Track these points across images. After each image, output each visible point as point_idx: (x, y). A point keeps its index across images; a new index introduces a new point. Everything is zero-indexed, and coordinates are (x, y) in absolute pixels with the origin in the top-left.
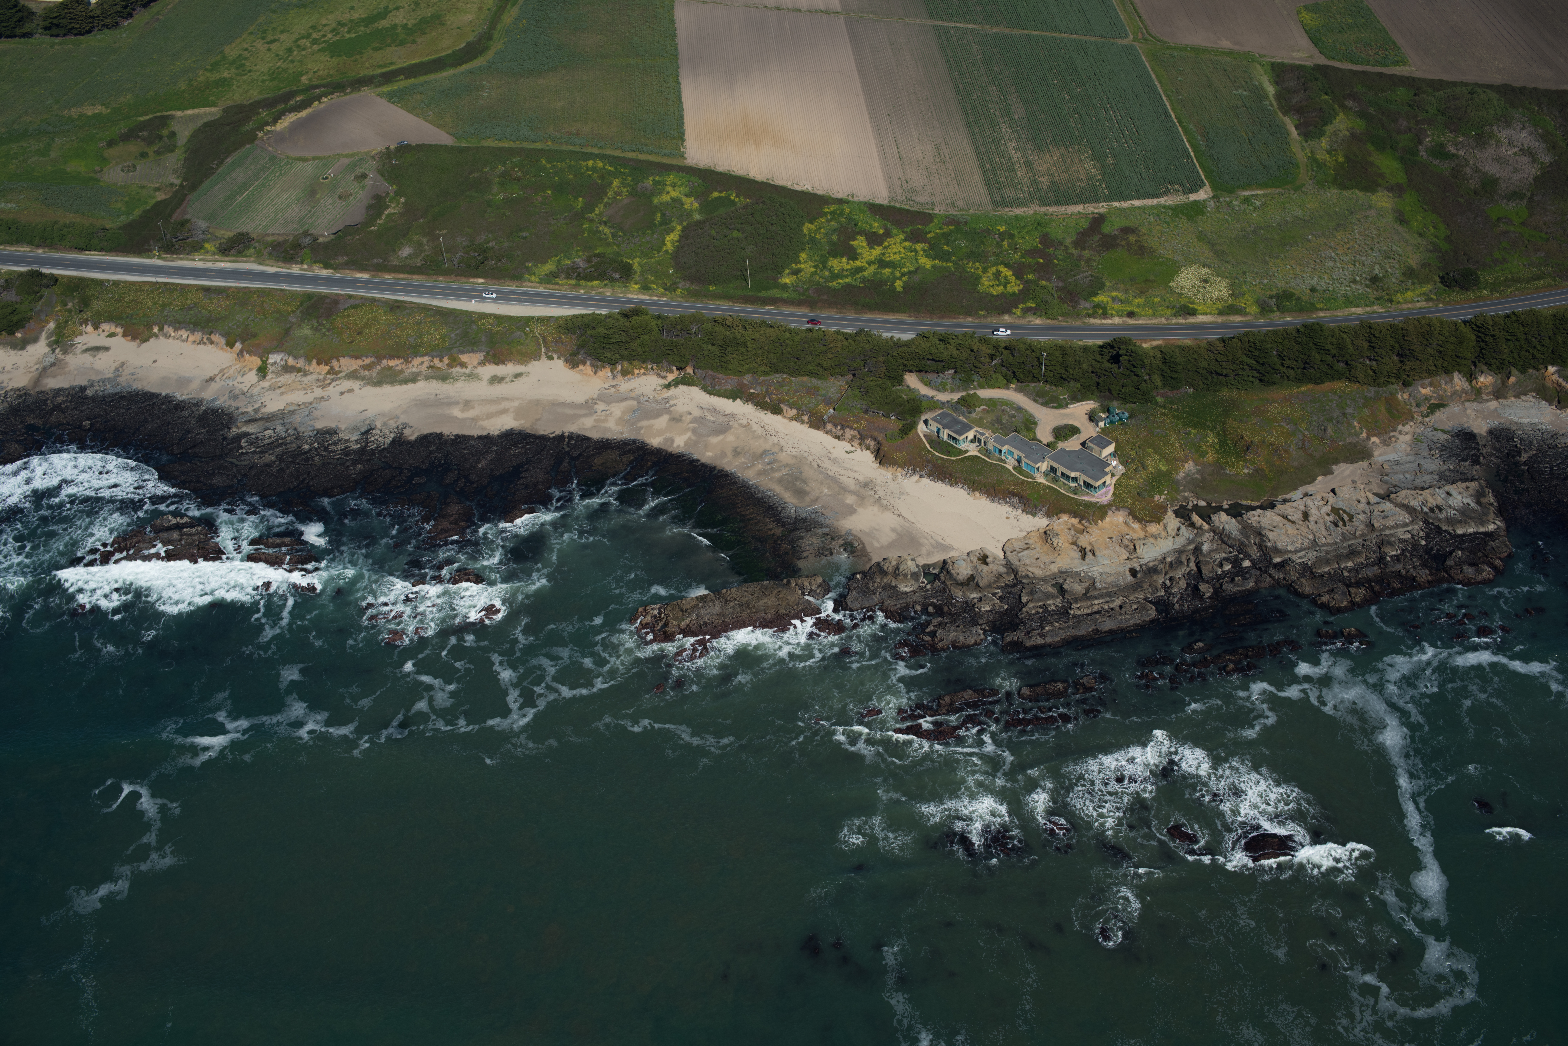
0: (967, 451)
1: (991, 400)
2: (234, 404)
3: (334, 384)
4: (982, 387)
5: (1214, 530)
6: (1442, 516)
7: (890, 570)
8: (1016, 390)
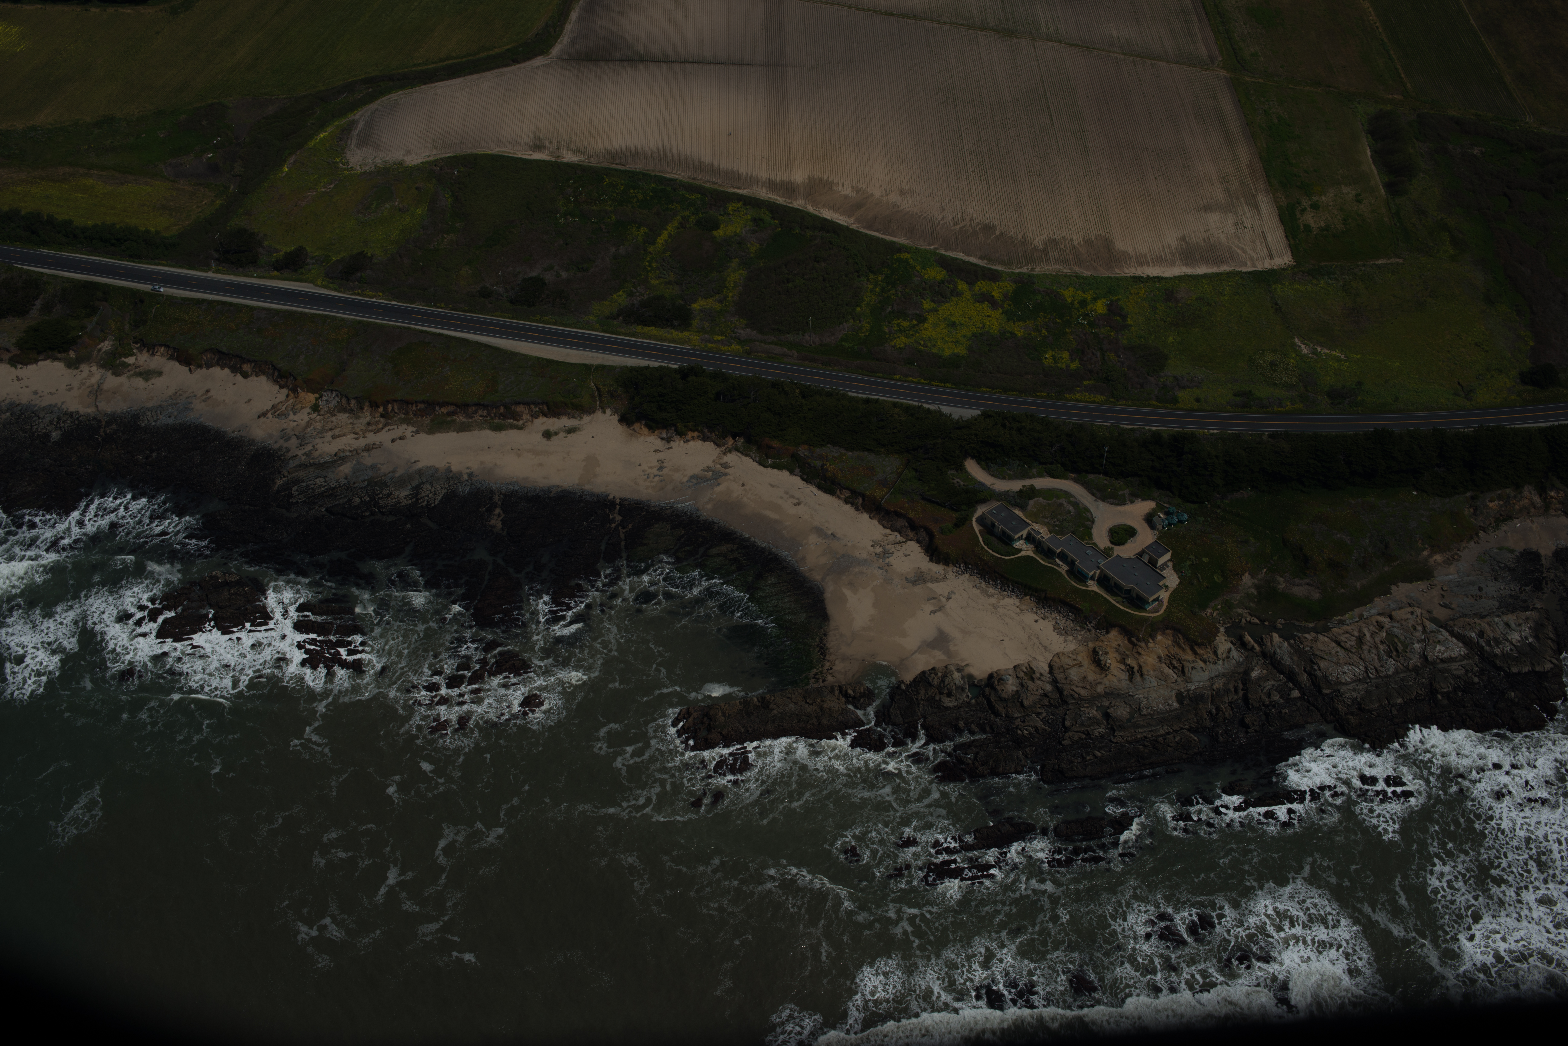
0: (1020, 550)
1: (1049, 490)
2: (286, 445)
3: (387, 429)
4: (1040, 475)
5: (1264, 654)
6: (1497, 651)
7: (936, 682)
8: (1076, 480)
